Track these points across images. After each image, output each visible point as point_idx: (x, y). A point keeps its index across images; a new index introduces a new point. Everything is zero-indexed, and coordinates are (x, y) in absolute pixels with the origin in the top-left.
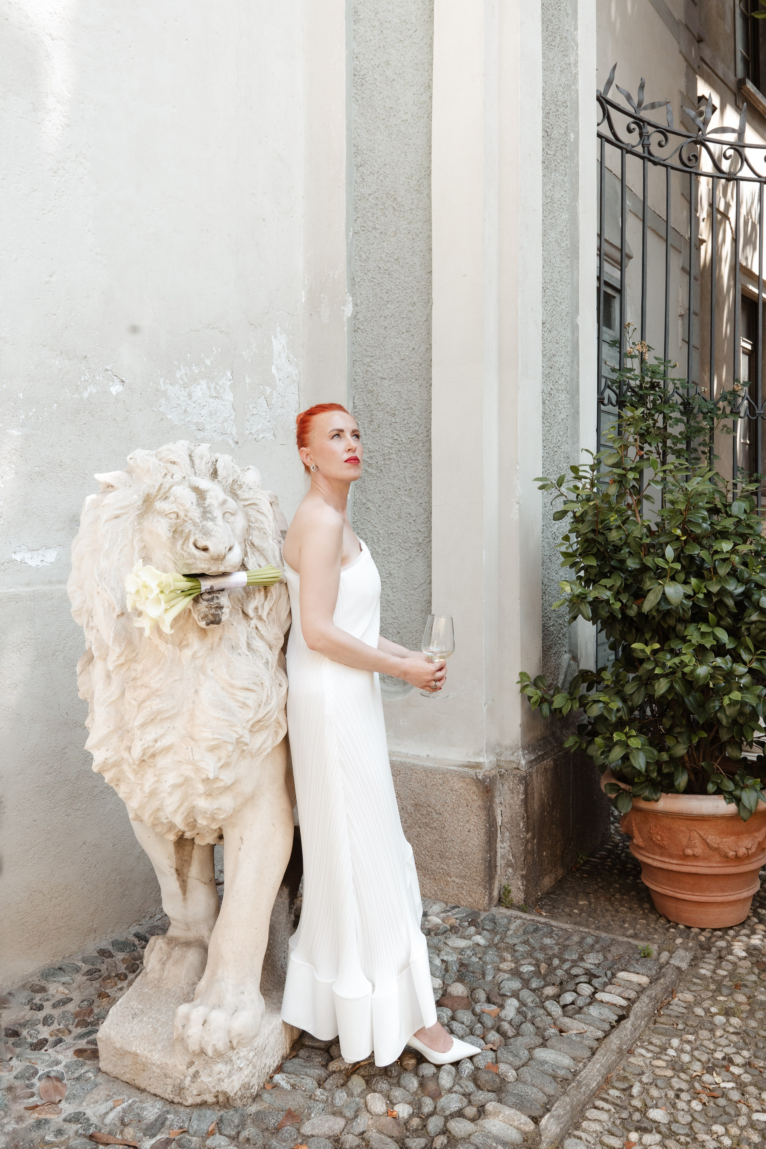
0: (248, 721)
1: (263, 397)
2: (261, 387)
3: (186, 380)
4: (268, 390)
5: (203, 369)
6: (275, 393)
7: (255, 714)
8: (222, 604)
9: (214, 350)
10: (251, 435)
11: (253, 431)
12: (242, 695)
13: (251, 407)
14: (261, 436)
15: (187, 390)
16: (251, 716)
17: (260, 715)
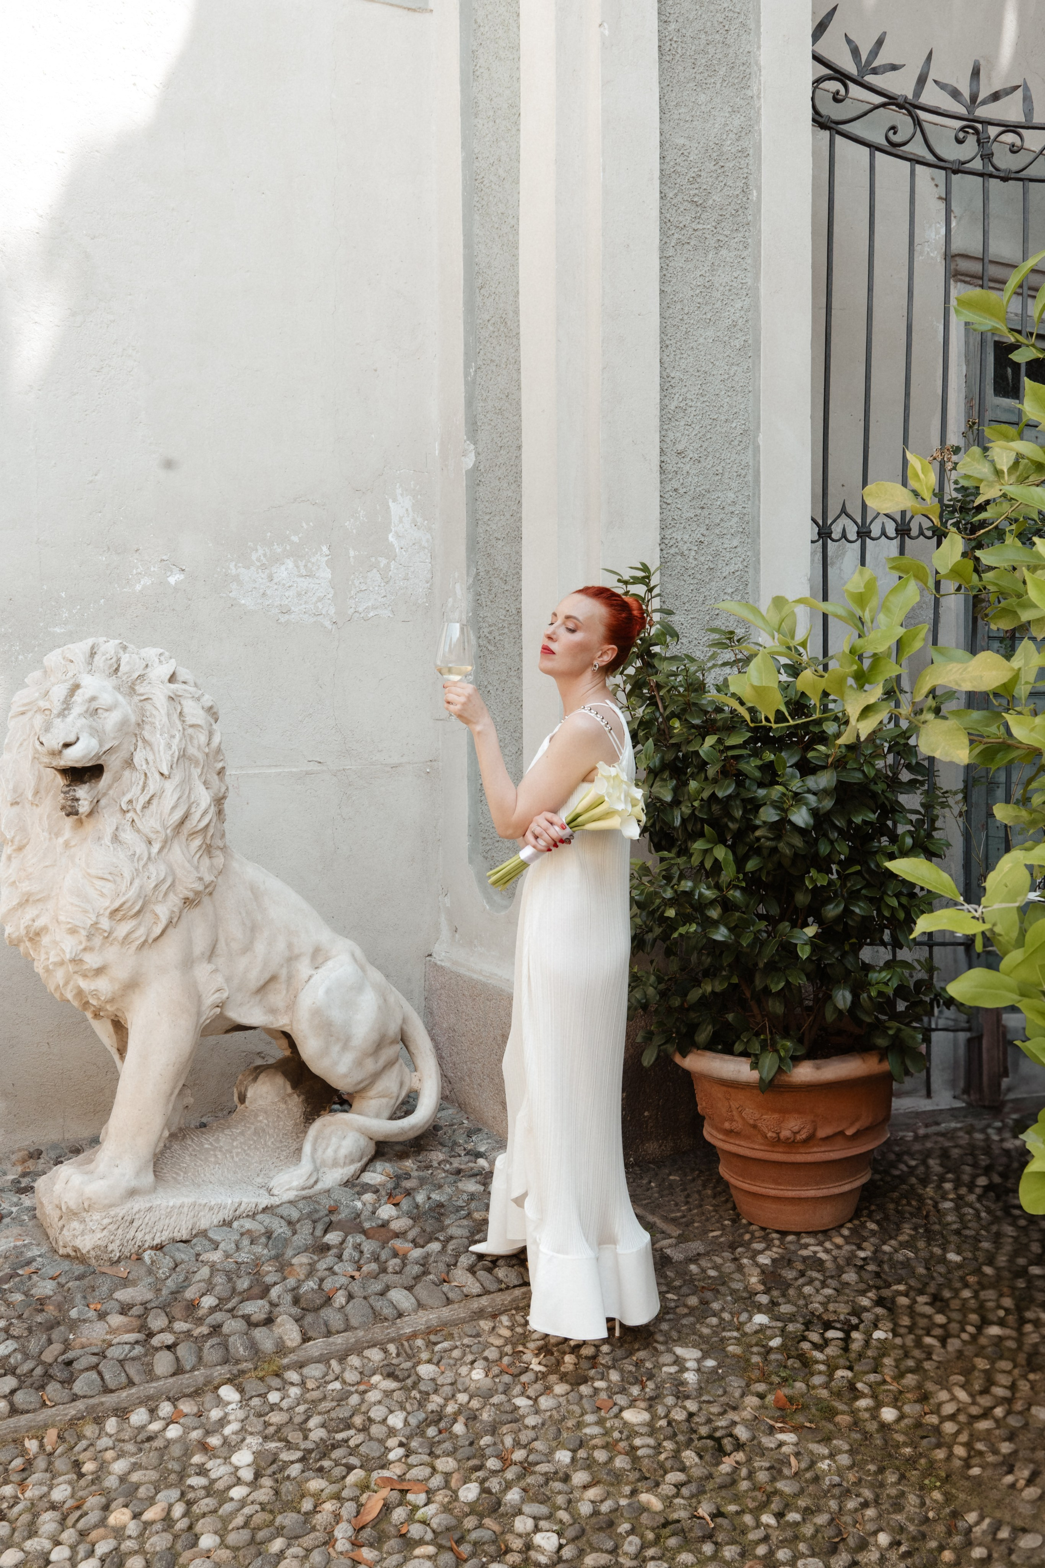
0: (106, 909)
1: (375, 570)
2: (373, 559)
3: (264, 561)
4: (383, 562)
5: (288, 548)
6: (393, 565)
7: (112, 902)
8: (78, 796)
9: (304, 525)
10: (357, 615)
11: (360, 609)
12: (99, 883)
13: (357, 583)
14: (372, 614)
15: (267, 571)
16: (107, 904)
17: (116, 905)
